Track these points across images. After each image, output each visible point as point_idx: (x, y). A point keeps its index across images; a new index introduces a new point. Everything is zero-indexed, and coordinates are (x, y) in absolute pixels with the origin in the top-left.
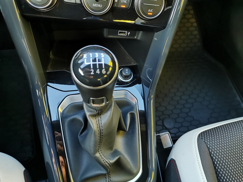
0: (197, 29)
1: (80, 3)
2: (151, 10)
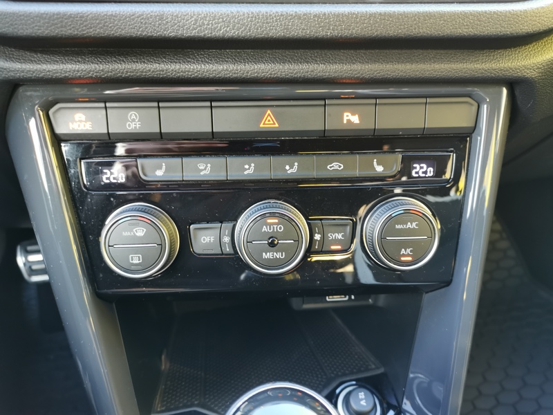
0: (504, 235)
1: (232, 252)
2: (408, 251)
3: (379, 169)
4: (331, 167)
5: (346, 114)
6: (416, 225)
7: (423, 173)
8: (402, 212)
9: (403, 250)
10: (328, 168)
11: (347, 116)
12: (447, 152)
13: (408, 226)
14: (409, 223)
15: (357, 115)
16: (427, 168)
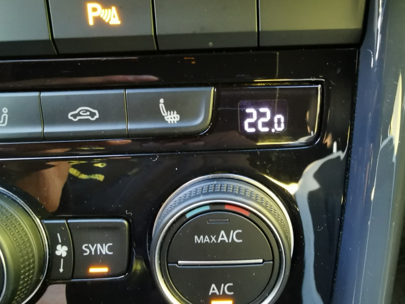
2: (225, 288)
3: (172, 119)
4: (75, 116)
5: (90, 6)
6: (238, 236)
7: (264, 125)
8: (207, 208)
9: (213, 286)
10: (70, 117)
11: (94, 10)
12: (311, 83)
13: (220, 239)
14: (223, 232)
15: (114, 8)
16: (273, 115)
